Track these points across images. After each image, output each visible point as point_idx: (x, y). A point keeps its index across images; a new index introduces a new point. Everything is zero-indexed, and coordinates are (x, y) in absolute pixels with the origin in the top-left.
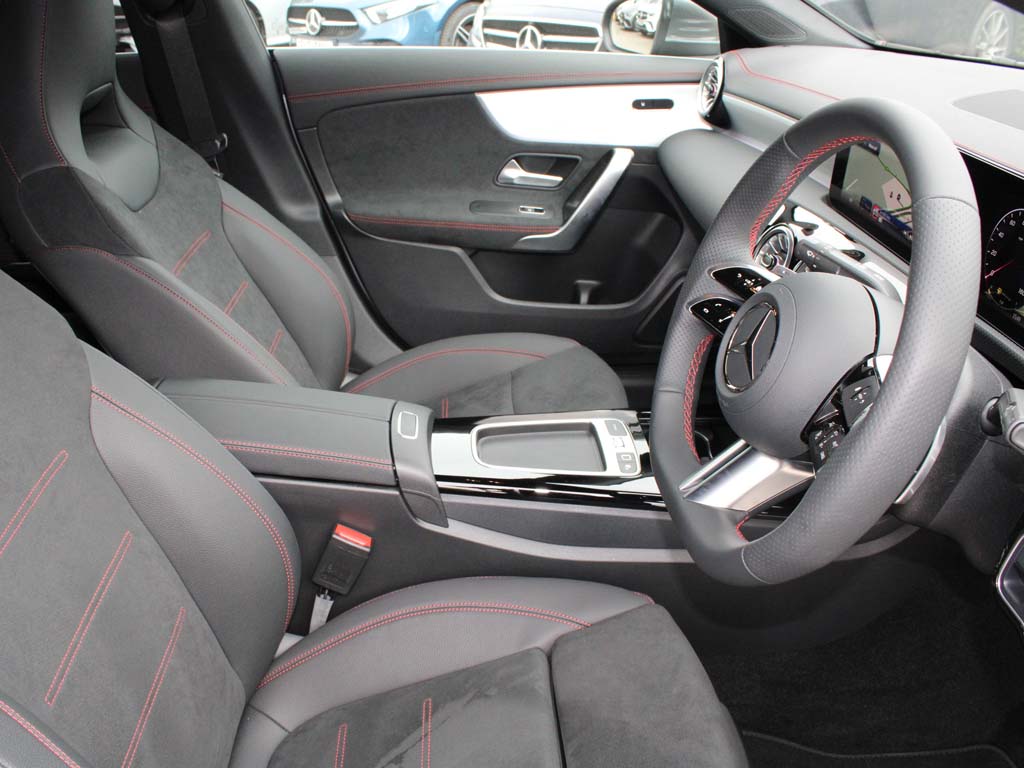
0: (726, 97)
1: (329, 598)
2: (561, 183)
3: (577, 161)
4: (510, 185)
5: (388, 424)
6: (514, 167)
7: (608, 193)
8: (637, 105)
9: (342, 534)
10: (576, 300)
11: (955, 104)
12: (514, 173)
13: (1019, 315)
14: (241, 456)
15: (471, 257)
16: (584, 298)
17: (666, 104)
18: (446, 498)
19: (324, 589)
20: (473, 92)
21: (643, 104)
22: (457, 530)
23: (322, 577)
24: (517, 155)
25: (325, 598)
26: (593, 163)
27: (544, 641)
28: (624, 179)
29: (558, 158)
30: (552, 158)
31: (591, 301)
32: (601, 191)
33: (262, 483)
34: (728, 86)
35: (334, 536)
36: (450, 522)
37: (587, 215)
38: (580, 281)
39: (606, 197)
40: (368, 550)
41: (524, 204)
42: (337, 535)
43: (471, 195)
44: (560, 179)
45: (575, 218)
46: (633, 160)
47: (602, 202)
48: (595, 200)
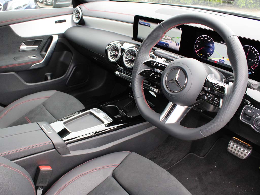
0: (84, 17)
1: (41, 189)
2: (38, 47)
3: (41, 40)
4: (24, 51)
5: (42, 130)
6: (23, 45)
7: (54, 48)
8: (56, 22)
9: (42, 168)
10: (47, 80)
11: (156, 12)
12: (23, 47)
13: (208, 59)
14: (6, 157)
15: (17, 74)
16: (49, 78)
17: (64, 21)
18: (68, 146)
19: (39, 187)
20: (9, 25)
21: (58, 22)
22: (73, 153)
23: (39, 184)
24: (23, 42)
25: (39, 189)
26: (46, 40)
27: (110, 173)
28: (58, 43)
29: (35, 41)
30: (33, 41)
31: (51, 79)
32: (52, 47)
33: (15, 162)
34: (83, 14)
35: (41, 170)
36: (70, 152)
37: (49, 55)
38: (46, 74)
39: (54, 49)
40: (52, 170)
41: (30, 55)
42: (42, 169)
43: (13, 56)
44: (37, 46)
45: (47, 56)
46: (59, 38)
47: (53, 51)
48: (51, 51)
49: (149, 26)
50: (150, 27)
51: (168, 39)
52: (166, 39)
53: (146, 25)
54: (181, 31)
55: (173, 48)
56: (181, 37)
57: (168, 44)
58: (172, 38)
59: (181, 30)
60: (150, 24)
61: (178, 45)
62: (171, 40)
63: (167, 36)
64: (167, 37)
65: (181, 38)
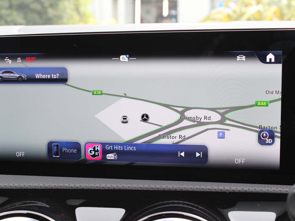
49: (63, 80)
50: (69, 83)
51: (200, 124)
52: (185, 123)
53: (38, 76)
54: (279, 67)
55: (239, 161)
56: (279, 96)
57: (204, 149)
58: (222, 115)
59: (277, 62)
60: (64, 71)
61: (268, 141)
62: (221, 122)
63: (188, 109)
64: (188, 114)
65: (284, 100)
